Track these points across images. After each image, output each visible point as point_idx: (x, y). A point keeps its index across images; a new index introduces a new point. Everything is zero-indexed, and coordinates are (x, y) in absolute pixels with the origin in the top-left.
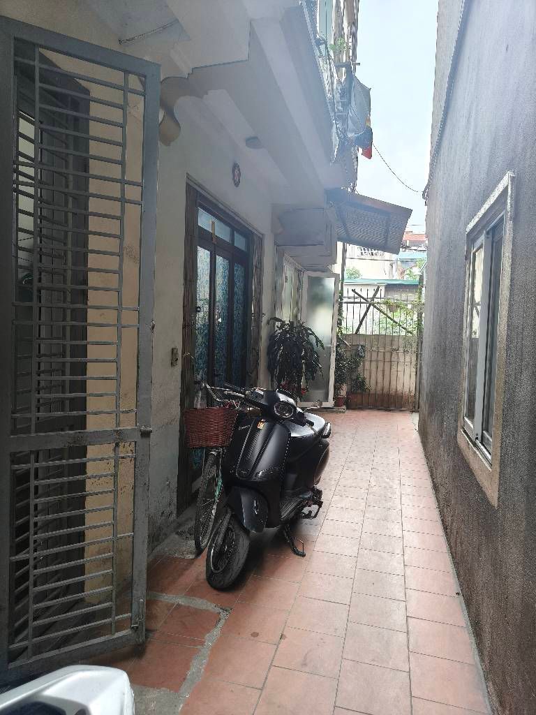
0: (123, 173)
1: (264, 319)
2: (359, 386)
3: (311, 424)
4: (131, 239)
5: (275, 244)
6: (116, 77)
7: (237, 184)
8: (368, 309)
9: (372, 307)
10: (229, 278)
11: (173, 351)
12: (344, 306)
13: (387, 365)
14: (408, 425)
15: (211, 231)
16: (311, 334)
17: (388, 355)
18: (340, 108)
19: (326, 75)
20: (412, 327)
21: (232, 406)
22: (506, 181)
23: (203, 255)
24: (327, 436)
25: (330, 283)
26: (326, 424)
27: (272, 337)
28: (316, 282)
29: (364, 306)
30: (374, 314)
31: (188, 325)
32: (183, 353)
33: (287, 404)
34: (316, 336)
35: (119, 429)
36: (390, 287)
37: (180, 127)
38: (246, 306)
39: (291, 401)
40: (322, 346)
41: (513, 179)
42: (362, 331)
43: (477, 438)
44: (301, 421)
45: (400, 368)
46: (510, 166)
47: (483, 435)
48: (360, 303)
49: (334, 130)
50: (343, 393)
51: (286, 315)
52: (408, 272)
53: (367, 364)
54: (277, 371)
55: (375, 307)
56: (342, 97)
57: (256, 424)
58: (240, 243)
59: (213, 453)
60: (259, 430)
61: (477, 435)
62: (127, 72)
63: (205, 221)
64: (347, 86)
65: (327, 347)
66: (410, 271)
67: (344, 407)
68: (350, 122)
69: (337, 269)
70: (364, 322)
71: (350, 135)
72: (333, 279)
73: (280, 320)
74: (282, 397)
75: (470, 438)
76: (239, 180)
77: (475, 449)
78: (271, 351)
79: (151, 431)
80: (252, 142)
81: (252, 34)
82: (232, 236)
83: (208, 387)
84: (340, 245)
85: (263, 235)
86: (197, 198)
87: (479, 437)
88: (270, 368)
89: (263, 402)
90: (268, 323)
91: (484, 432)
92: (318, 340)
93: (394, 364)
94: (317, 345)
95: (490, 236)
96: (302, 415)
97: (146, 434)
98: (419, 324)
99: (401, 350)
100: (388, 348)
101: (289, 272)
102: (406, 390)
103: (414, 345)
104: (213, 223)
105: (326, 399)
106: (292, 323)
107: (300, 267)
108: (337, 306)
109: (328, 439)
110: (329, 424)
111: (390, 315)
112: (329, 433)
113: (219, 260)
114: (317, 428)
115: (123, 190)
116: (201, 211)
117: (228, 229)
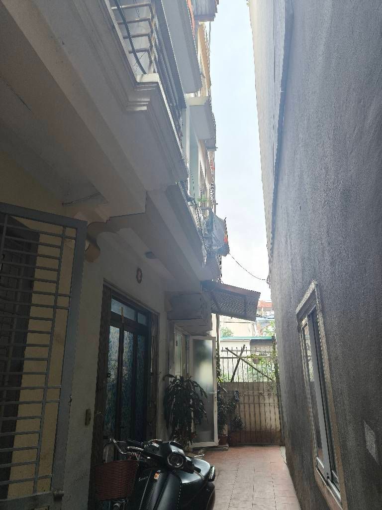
0: (57, 288)
1: (161, 376)
2: (237, 425)
3: (199, 471)
4: (60, 329)
5: (168, 318)
6: (58, 229)
7: (140, 281)
8: (238, 362)
9: (241, 360)
10: (133, 347)
11: (87, 413)
12: (221, 360)
13: (257, 406)
14: (278, 457)
15: (121, 314)
16: (196, 386)
17: (256, 398)
18: (206, 233)
19: (195, 216)
20: (271, 374)
21: (134, 458)
22: (313, 286)
23: (114, 332)
24: (213, 480)
25: (209, 344)
26: (212, 467)
27: (167, 390)
28: (199, 344)
29: (235, 360)
30: (243, 366)
31: (100, 389)
32: (95, 413)
33: (178, 454)
34: (200, 387)
35: (36, 494)
36: (254, 342)
37: (100, 249)
38: (147, 367)
39: (181, 451)
40: (206, 396)
41: (317, 285)
42: (236, 380)
43: (328, 477)
44: (190, 468)
45: (266, 409)
46: (314, 277)
47: (332, 474)
48: (233, 358)
49: (203, 247)
50: (225, 432)
51: (177, 372)
52: (265, 330)
53: (242, 406)
54: (171, 418)
55: (243, 360)
56: (207, 226)
57: (153, 475)
58: (142, 320)
59: (117, 504)
60: (156, 480)
61: (328, 474)
62: (65, 227)
63: (116, 307)
64: (210, 220)
65: (210, 395)
66: (267, 329)
67: (227, 445)
68: (213, 240)
69: (213, 333)
70: (236, 373)
71: (214, 248)
72: (211, 341)
73: (172, 376)
74: (174, 449)
75: (323, 477)
76: (141, 279)
77: (328, 487)
78: (166, 402)
79: (63, 495)
80: (149, 255)
81: (148, 198)
82: (136, 316)
83: (115, 441)
84: (214, 316)
85: (158, 313)
86: (111, 293)
87: (330, 476)
88: (166, 417)
89: (158, 454)
90: (164, 379)
91: (333, 471)
92: (202, 390)
93: (262, 405)
94: (202, 395)
95: (311, 318)
96: (190, 464)
97: (58, 498)
98: (276, 372)
99: (266, 394)
100: (256, 393)
101: (178, 338)
102: (273, 427)
103: (275, 389)
104: (122, 308)
105: (212, 439)
106: (182, 378)
107: (186, 333)
108: (215, 361)
109: (213, 482)
110: (213, 468)
111: (255, 366)
112: (214, 476)
113: (126, 333)
114: (203, 473)
115: (56, 302)
116: (113, 301)
117: (133, 311)
